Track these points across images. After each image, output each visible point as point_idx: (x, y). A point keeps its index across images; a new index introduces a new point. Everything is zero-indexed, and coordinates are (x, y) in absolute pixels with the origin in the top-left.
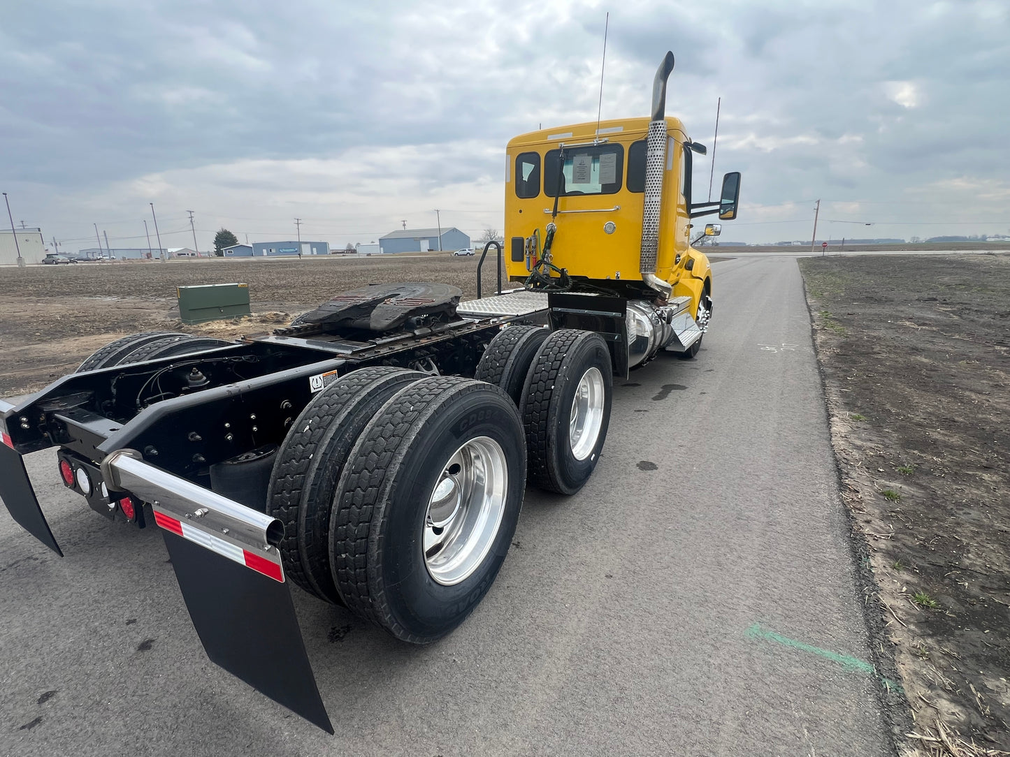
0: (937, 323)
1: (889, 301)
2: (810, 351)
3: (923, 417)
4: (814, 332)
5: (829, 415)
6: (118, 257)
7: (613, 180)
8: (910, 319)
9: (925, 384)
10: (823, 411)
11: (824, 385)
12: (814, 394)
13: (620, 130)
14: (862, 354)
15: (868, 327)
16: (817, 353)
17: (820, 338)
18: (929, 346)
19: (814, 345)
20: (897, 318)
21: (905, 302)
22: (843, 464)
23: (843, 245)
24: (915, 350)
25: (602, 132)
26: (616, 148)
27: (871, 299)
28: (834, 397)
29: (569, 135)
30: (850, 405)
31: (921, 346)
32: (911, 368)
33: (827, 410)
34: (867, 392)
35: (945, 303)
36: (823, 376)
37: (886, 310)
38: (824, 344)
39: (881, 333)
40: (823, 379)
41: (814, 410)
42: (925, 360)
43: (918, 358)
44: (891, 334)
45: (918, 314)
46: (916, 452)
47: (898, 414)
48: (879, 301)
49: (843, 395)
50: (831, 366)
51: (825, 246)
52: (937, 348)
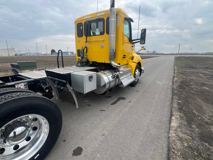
0: (209, 75)
1: (196, 68)
2: (171, 84)
3: (208, 118)
4: (174, 77)
5: (172, 115)
6: (32, 55)
7: (102, 31)
8: (201, 74)
9: (208, 100)
10: (169, 113)
11: (172, 99)
12: (168, 103)
13: (103, 14)
14: (187, 86)
15: (189, 76)
16: (173, 85)
17: (176, 79)
18: (207, 83)
19: (173, 82)
20: (198, 73)
21: (200, 68)
22: (172, 153)
23: (185, 54)
24: (204, 84)
25: (98, 15)
26: (102, 20)
27: (191, 67)
28: (175, 105)
29: (90, 17)
30: (180, 110)
31: (205, 83)
32: (202, 92)
33: (171, 112)
34: (187, 103)
35: (211, 69)
36: (173, 94)
37: (195, 70)
38: (176, 81)
39: (193, 78)
40: (173, 96)
41: (166, 112)
42: (207, 89)
43: (205, 87)
44: (196, 78)
45: (204, 72)
46: (207, 144)
47: (198, 116)
48: (193, 68)
49: (179, 104)
50: (177, 90)
51: (181, 54)
52: (210, 84)
